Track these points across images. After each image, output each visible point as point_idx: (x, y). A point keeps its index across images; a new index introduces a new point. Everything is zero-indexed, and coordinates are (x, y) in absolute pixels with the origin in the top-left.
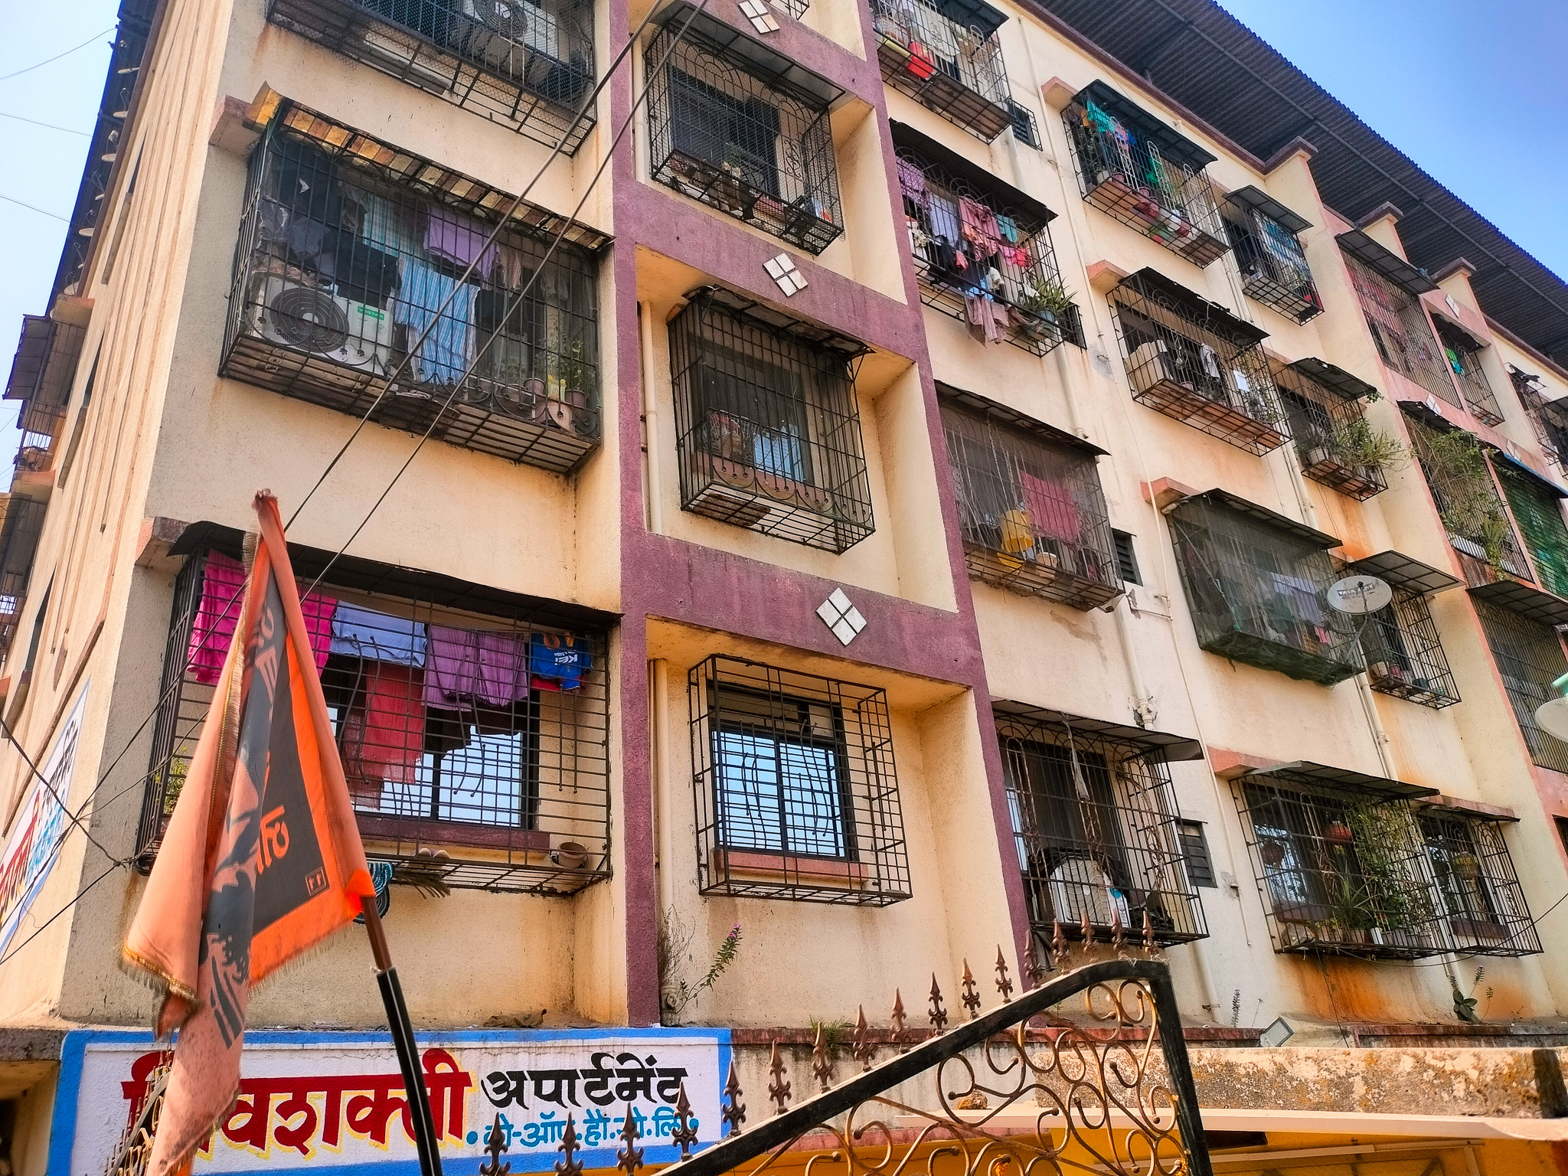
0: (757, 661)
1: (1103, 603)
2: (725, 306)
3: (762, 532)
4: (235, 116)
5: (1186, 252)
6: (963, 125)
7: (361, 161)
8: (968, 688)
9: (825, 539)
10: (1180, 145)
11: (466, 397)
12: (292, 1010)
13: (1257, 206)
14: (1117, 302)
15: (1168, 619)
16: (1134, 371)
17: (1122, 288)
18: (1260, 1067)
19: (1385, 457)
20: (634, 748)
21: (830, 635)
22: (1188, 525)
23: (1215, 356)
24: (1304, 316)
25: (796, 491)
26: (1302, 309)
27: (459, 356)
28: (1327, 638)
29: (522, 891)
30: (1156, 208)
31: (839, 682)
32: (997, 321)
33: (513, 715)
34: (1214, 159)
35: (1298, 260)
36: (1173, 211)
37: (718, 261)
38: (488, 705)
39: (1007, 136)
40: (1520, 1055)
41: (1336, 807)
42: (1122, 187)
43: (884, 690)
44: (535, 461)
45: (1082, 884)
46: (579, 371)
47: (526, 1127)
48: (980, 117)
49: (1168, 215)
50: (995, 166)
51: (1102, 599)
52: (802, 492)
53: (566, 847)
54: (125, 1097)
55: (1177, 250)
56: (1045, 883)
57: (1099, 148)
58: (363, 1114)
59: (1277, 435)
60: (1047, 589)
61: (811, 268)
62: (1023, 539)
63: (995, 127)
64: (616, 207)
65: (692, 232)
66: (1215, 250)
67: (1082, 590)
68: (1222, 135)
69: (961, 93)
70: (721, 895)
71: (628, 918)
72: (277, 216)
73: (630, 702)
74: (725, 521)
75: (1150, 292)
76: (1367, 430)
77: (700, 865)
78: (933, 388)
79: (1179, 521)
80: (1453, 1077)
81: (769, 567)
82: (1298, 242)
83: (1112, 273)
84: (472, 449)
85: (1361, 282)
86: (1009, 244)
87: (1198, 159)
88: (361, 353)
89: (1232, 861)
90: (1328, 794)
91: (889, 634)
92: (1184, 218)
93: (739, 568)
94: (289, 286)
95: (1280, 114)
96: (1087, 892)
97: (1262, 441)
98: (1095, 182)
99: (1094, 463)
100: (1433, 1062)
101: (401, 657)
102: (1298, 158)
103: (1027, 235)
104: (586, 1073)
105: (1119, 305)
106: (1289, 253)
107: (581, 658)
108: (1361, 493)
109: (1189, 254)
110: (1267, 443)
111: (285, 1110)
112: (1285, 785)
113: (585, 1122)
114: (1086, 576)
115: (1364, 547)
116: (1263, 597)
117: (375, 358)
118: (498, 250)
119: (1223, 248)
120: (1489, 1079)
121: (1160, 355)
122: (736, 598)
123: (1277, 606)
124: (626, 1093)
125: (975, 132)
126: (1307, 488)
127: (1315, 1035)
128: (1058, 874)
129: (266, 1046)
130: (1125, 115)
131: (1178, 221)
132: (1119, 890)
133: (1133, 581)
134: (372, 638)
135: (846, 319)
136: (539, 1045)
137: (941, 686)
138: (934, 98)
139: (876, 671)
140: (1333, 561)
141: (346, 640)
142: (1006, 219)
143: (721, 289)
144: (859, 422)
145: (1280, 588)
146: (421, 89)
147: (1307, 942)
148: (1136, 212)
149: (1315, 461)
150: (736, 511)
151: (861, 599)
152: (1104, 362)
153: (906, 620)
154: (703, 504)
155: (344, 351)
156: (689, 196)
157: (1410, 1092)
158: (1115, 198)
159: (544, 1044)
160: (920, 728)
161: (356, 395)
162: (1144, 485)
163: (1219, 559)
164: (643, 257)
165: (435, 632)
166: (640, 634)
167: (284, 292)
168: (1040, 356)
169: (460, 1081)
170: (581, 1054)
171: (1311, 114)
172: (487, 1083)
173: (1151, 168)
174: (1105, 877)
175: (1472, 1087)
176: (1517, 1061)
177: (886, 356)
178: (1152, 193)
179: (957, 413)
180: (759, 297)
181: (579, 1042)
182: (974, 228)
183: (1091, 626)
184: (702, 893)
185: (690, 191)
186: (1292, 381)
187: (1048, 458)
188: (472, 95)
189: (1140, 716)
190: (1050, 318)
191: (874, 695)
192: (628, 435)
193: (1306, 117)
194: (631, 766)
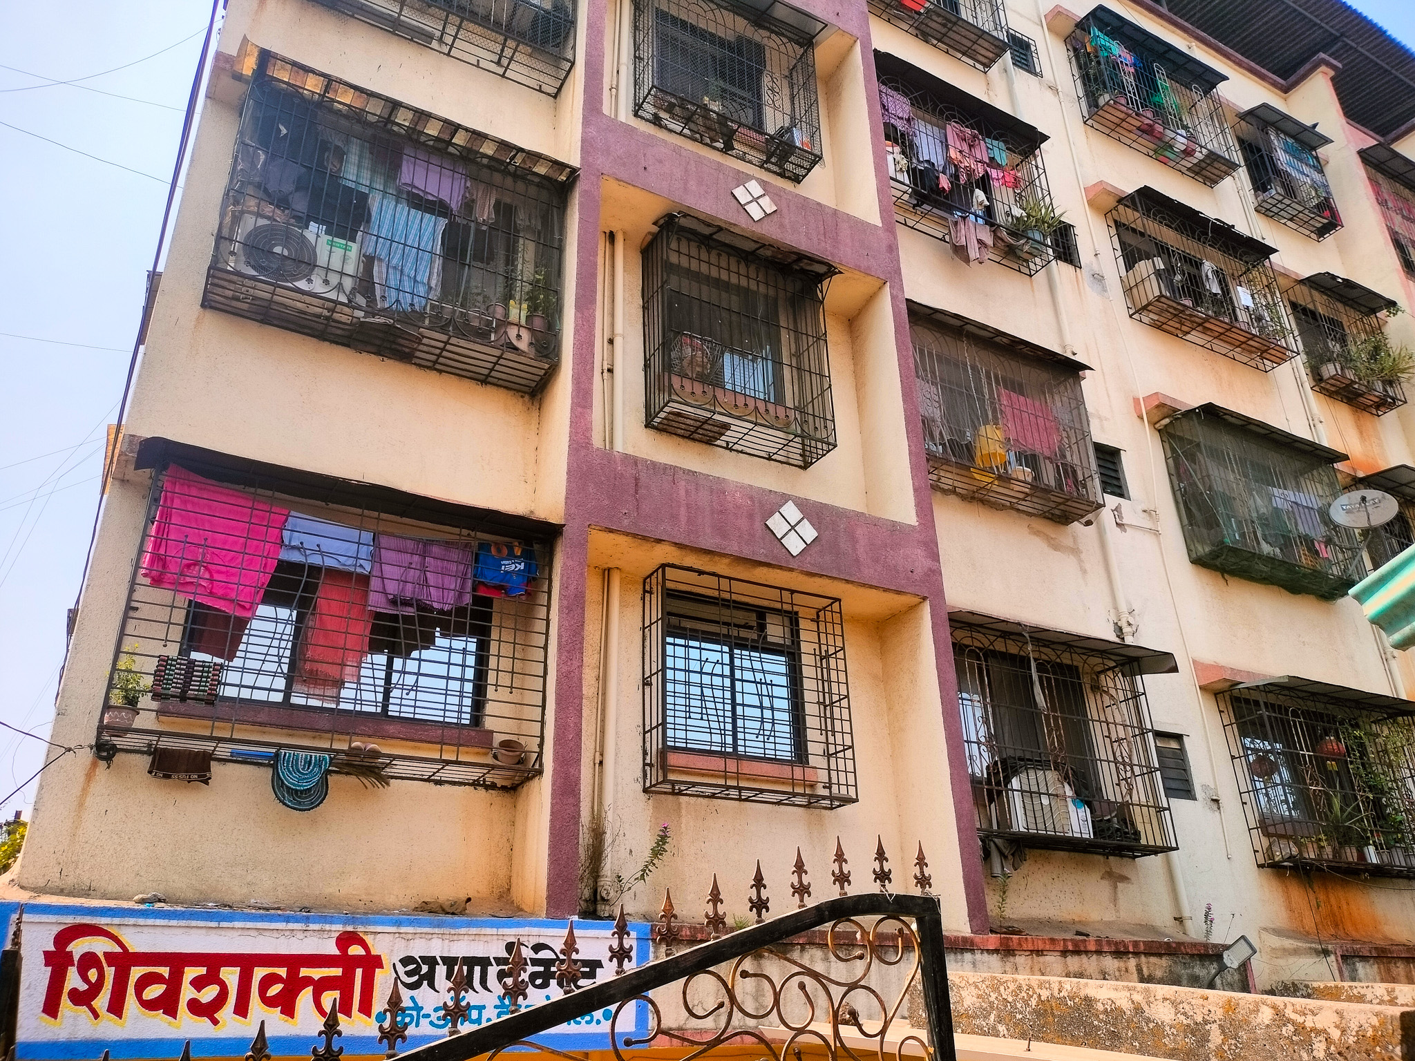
0: (707, 570)
1: (1082, 516)
2: (693, 232)
3: (727, 448)
4: (224, 69)
5: (1194, 172)
6: (959, 55)
7: (341, 107)
8: (924, 599)
9: (791, 455)
10: (1189, 66)
11: (427, 322)
12: (236, 888)
13: (1273, 124)
14: (1116, 222)
15: (1156, 533)
16: (1131, 289)
17: (1121, 208)
18: (1118, 1004)
19: (1403, 371)
20: (569, 652)
21: (779, 544)
22: (1181, 439)
23: (1216, 273)
24: (1322, 232)
25: (756, 408)
26: (1319, 225)
27: (423, 283)
28: (1326, 552)
29: (465, 784)
30: (1160, 129)
31: (793, 592)
32: (980, 242)
33: (453, 618)
34: (1225, 78)
35: (1316, 176)
36: (1179, 131)
37: (685, 189)
38: (431, 609)
39: (1005, 65)
40: (1386, 1017)
41: (1329, 722)
42: (1124, 109)
43: (840, 600)
44: (501, 382)
45: (1040, 794)
46: (542, 296)
47: (436, 1010)
48: (975, 47)
49: (1173, 135)
50: (991, 93)
51: (1080, 512)
52: (762, 410)
53: (506, 745)
54: (47, 965)
55: (1184, 170)
56: (999, 793)
57: (1100, 72)
58: (275, 990)
59: (1283, 350)
60: (1023, 503)
61: (782, 194)
62: (995, 454)
63: (991, 55)
64: (583, 141)
65: (660, 162)
66: (1224, 168)
67: (1060, 504)
68: (1240, 56)
69: (955, 24)
70: (665, 793)
71: (552, 813)
72: (255, 157)
73: (567, 608)
74: (688, 438)
75: (1149, 210)
76: (1386, 345)
77: (645, 764)
78: (904, 306)
79: (1171, 436)
80: (1313, 1035)
81: (719, 480)
82: (1317, 158)
83: (1109, 193)
84: (440, 371)
85: (1386, 197)
86: (999, 167)
87: (1208, 80)
88: (326, 282)
89: (1214, 775)
90: (1320, 707)
91: (842, 545)
92: (1192, 138)
93: (688, 481)
94: (262, 222)
95: (1303, 33)
96: (1045, 801)
97: (1268, 356)
98: (1097, 106)
99: (1078, 379)
100: (1293, 1016)
101: (346, 563)
102: (1320, 76)
103: (1017, 158)
104: (499, 961)
105: (1118, 224)
106: (1306, 170)
107: (528, 567)
108: (1378, 408)
109: (1197, 174)
110: (1273, 358)
111: (198, 984)
112: (1272, 698)
113: (496, 1007)
114: (1062, 489)
115: (1380, 462)
116: (1257, 512)
117: (339, 287)
118: (468, 184)
119: (1233, 166)
120: (1351, 1040)
121: (1158, 273)
122: (683, 511)
123: (1273, 523)
124: (539, 982)
125: (971, 62)
126: (1317, 403)
127: (1296, 952)
128: (1015, 783)
129: (183, 923)
130: (1130, 38)
131: (1184, 141)
132: (1082, 801)
133: (1121, 495)
134: (318, 546)
135: (815, 240)
136: (453, 932)
137: (896, 597)
138: (928, 30)
139: (828, 581)
140: (1339, 476)
141: (294, 548)
142: (995, 143)
143: (686, 215)
144: (826, 341)
145: (1279, 503)
146: (411, 40)
147: (1291, 858)
148: (1140, 133)
149: (1326, 375)
150: (698, 428)
151: (813, 512)
152: (1100, 281)
153: (860, 532)
154: (665, 422)
155: (310, 281)
156: (671, 131)
157: (1268, 1047)
158: (1117, 121)
159: (457, 931)
160: (881, 637)
161: (325, 322)
162: (1136, 401)
163: (1211, 472)
164: (610, 188)
165: (384, 541)
166: (583, 544)
167: (256, 229)
168: (1031, 276)
169: (372, 963)
170: (495, 942)
171: (1337, 30)
172: (399, 967)
173: (1156, 89)
174: (1067, 787)
175: (1333, 1048)
176: (1383, 1023)
177: (856, 277)
178: (1156, 114)
179: (929, 329)
180: (725, 222)
181: (494, 931)
182: (960, 152)
183: (1071, 540)
184: (645, 790)
185: (671, 126)
186: (1305, 297)
187: (1026, 374)
188: (458, 43)
189: (1121, 629)
190: (1038, 237)
191: (831, 605)
192: (581, 355)
193: (1331, 34)
194: (565, 669)
